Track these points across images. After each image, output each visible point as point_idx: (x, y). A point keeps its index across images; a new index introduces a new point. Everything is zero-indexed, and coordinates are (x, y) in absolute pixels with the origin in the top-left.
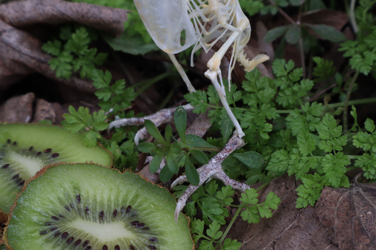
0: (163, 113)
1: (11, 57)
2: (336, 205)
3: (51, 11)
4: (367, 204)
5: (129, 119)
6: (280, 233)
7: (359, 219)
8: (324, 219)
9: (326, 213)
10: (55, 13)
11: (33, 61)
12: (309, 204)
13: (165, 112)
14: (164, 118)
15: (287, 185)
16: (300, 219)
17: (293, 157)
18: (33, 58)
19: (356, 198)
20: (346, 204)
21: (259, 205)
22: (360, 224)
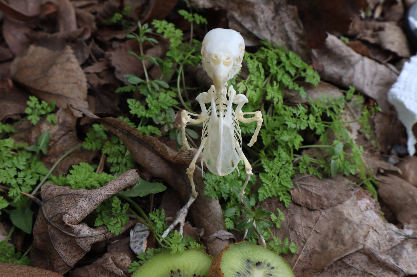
0: (183, 212)
1: (90, 243)
2: (300, 194)
3: (101, 198)
4: (308, 186)
5: (170, 228)
6: (287, 223)
7: (314, 194)
8: (302, 203)
9: (301, 200)
10: (104, 198)
11: (102, 236)
12: (289, 203)
13: (184, 211)
14: (185, 214)
15: (268, 202)
16: (290, 211)
17: (266, 188)
18: (102, 234)
19: (303, 186)
20: (303, 191)
21: (278, 218)
22: (316, 195)
